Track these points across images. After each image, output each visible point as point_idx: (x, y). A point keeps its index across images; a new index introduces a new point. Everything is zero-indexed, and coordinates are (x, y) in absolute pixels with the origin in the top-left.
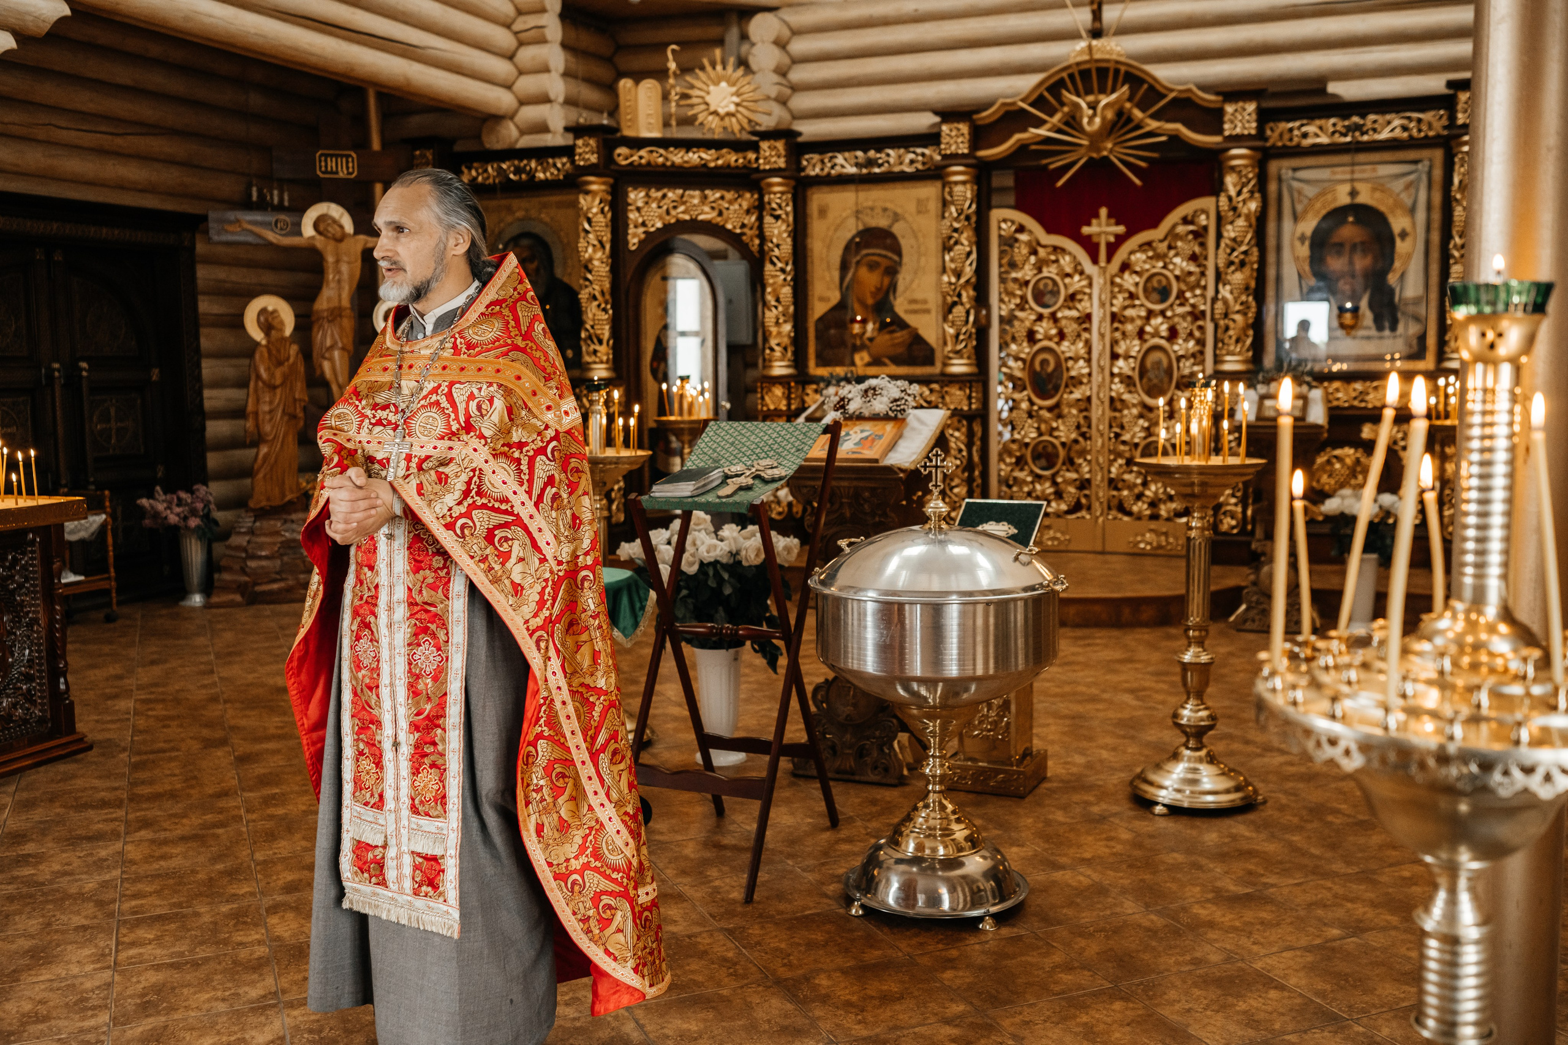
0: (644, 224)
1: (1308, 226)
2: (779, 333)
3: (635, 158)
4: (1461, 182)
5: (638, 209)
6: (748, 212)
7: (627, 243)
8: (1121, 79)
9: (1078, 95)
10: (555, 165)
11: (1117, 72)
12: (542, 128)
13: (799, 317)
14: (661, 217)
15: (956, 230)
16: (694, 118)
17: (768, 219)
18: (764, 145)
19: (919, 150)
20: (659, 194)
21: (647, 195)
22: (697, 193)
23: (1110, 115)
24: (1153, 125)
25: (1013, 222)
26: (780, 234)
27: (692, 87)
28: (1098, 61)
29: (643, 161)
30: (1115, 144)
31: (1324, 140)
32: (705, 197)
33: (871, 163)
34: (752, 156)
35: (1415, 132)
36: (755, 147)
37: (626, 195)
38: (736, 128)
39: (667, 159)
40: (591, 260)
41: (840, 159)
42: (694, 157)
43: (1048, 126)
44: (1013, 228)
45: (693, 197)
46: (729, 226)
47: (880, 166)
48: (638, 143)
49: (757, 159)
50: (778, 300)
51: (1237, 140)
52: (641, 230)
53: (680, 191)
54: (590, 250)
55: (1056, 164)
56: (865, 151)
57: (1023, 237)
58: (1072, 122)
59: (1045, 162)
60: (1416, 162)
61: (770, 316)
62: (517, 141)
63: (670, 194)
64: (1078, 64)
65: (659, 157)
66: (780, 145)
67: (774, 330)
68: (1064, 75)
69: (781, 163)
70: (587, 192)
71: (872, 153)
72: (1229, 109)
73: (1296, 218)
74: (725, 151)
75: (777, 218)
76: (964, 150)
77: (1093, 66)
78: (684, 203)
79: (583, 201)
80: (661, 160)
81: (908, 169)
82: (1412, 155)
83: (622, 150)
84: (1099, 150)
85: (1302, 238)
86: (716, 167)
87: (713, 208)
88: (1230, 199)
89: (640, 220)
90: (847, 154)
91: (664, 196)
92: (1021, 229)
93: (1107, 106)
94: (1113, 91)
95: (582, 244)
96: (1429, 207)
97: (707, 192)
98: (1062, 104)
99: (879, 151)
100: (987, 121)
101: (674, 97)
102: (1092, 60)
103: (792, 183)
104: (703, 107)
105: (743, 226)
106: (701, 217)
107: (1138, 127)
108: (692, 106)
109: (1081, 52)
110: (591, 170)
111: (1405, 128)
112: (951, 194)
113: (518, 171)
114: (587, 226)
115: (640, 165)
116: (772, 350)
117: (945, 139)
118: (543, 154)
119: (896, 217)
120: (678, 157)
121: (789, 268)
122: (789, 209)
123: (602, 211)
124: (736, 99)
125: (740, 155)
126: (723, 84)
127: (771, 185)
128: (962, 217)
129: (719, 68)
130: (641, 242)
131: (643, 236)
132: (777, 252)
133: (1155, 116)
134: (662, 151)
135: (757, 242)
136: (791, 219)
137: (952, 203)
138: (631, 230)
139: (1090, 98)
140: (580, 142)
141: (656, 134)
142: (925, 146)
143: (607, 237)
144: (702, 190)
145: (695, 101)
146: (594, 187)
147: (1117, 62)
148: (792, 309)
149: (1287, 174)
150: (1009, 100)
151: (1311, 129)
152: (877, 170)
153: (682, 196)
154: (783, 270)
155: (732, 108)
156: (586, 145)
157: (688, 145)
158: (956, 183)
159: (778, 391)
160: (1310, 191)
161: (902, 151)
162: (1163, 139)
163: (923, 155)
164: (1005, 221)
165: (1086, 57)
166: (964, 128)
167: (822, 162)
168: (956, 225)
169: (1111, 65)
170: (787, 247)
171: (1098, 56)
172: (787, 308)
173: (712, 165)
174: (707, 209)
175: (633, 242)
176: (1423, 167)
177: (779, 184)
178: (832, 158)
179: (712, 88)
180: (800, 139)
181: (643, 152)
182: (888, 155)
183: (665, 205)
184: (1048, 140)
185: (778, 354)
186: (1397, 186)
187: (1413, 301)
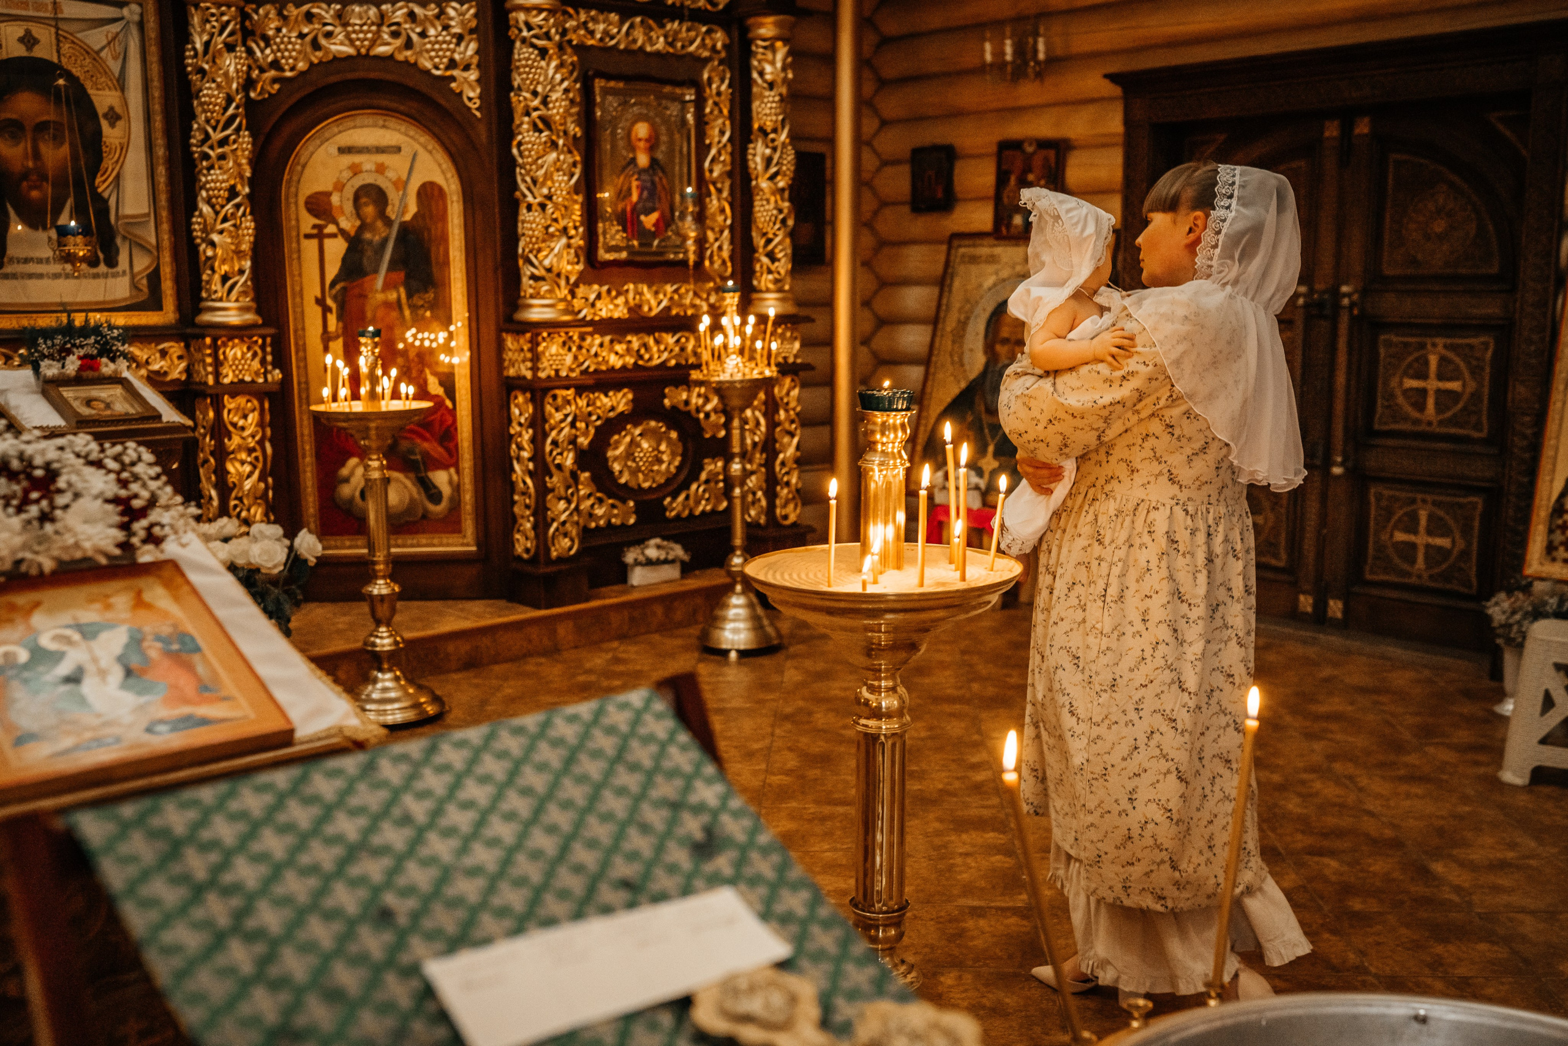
4: (207, 45)
96: (146, 76)
186: (96, 38)
187: (137, 221)
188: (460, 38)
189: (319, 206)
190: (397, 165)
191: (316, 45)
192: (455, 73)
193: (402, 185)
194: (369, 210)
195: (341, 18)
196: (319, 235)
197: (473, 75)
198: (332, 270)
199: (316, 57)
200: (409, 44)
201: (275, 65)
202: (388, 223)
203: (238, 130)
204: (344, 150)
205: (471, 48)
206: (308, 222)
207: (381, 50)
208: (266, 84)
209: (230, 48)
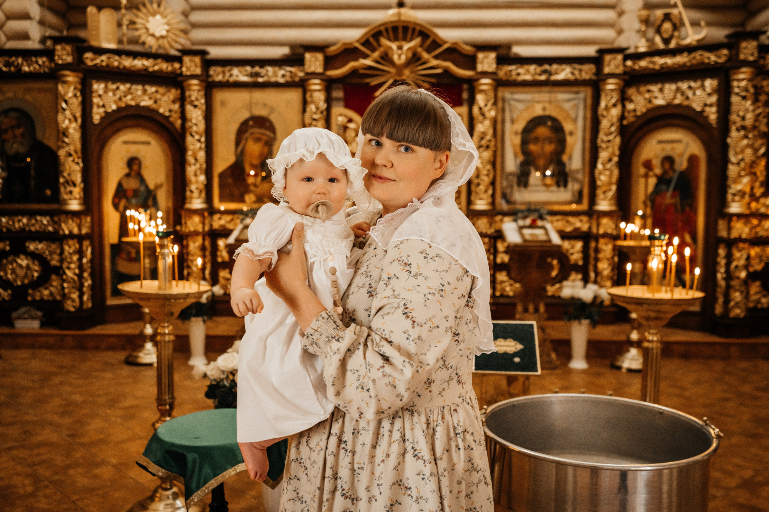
0: (103, 106)
1: (520, 126)
2: (197, 182)
3: (98, 61)
4: (606, 106)
5: (100, 96)
6: (174, 102)
7: (91, 118)
8: (416, 33)
9: (389, 40)
10: (37, 62)
11: (414, 29)
12: (25, 36)
13: (209, 172)
14: (115, 102)
15: (315, 120)
16: (139, 37)
17: (189, 108)
18: (186, 59)
19: (289, 69)
20: (114, 87)
21: (106, 87)
22: (140, 87)
23: (410, 55)
24: (435, 62)
25: (346, 116)
26: (197, 117)
27: (137, 16)
28: (404, 22)
29: (104, 64)
30: (411, 72)
31: (528, 77)
32: (145, 91)
33: (257, 75)
34: (177, 65)
35: (578, 77)
36: (179, 60)
37: (91, 85)
38: (167, 46)
39: (120, 63)
40: (67, 129)
41: (235, 71)
42: (139, 63)
43: (371, 59)
44: (345, 120)
45: (137, 90)
46: (161, 111)
47: (262, 77)
48: (100, 51)
49: (181, 68)
50: (196, 160)
51: (485, 74)
52: (102, 110)
53: (128, 85)
54: (67, 122)
55: (374, 82)
56: (253, 67)
57: (352, 126)
58: (386, 58)
59: (367, 80)
60: (577, 93)
61: (190, 170)
62: (5, 44)
63: (122, 87)
64: (392, 22)
65: (115, 61)
66: (197, 59)
67: (193, 179)
68: (383, 28)
69: (198, 71)
70: (65, 82)
71: (257, 69)
72: (480, 56)
73: (513, 121)
74: (159, 61)
75: (195, 106)
76: (320, 70)
77: (400, 25)
78: (131, 94)
79: (60, 88)
80: (116, 64)
81: (281, 80)
82: (575, 89)
83: (88, 55)
84: (401, 75)
85: (516, 133)
86: (154, 72)
87: (150, 98)
88: (480, 109)
89: (101, 103)
90: (241, 69)
91: (118, 88)
92: (350, 121)
93: (409, 49)
94: (411, 40)
95: (60, 117)
96: (585, 118)
97: (147, 87)
98: (380, 46)
99: (262, 67)
100: (334, 53)
101: (125, 22)
102: (399, 21)
103: (204, 84)
104: (144, 31)
105: (170, 111)
106: (143, 104)
107: (424, 63)
108: (137, 29)
109: (393, 15)
110: (67, 66)
111: (572, 73)
112: (311, 96)
113: (7, 64)
114: (64, 105)
115: (102, 66)
116: (192, 192)
117: (307, 63)
118: (27, 54)
119: (272, 110)
120: (128, 62)
121: (203, 139)
122: (203, 101)
123: (75, 96)
124: (167, 27)
125: (170, 64)
126: (158, 17)
127: (190, 85)
128: (319, 112)
129: (155, 6)
130: (102, 119)
131: (103, 115)
132: (195, 128)
133: (436, 57)
134: (117, 58)
135: (179, 122)
136: (204, 107)
137: (312, 102)
138: (95, 110)
139: (397, 43)
140: (58, 47)
141: (112, 46)
142: (292, 66)
143: (78, 114)
144: (144, 86)
145: (138, 26)
146: (70, 79)
147: (416, 24)
148: (204, 166)
149: (508, 95)
150: (348, 41)
151: (521, 70)
152: (260, 80)
153: (130, 89)
154: (199, 141)
155: (164, 33)
156: (63, 49)
157: (135, 55)
158: (315, 90)
159: (196, 219)
160: (520, 106)
161: (276, 69)
162: (439, 71)
163: (291, 72)
164: (341, 115)
165: (395, 19)
166: (320, 57)
167: (224, 72)
168: (315, 116)
169: (411, 26)
170: (202, 126)
171: (403, 18)
172: (201, 165)
173: (151, 69)
174: (146, 98)
175: (96, 119)
176: (582, 96)
177: (196, 85)
178: (229, 71)
179: (151, 19)
180: (208, 57)
181: (104, 57)
182: (267, 71)
183: (118, 94)
184: (370, 68)
185: (196, 194)
186: (568, 106)
187: (577, 171)
188: (709, 94)
189: (648, 165)
190: (679, 148)
191: (650, 101)
192: (707, 109)
193: (681, 155)
194: (667, 166)
195: (661, 90)
196: (646, 176)
197: (714, 109)
198: (651, 189)
199: (650, 106)
200: (687, 98)
201: (635, 110)
202: (674, 171)
203: (615, 137)
204: (660, 142)
205: (714, 99)
206: (642, 171)
207: (677, 101)
208: (630, 118)
209: (614, 105)
